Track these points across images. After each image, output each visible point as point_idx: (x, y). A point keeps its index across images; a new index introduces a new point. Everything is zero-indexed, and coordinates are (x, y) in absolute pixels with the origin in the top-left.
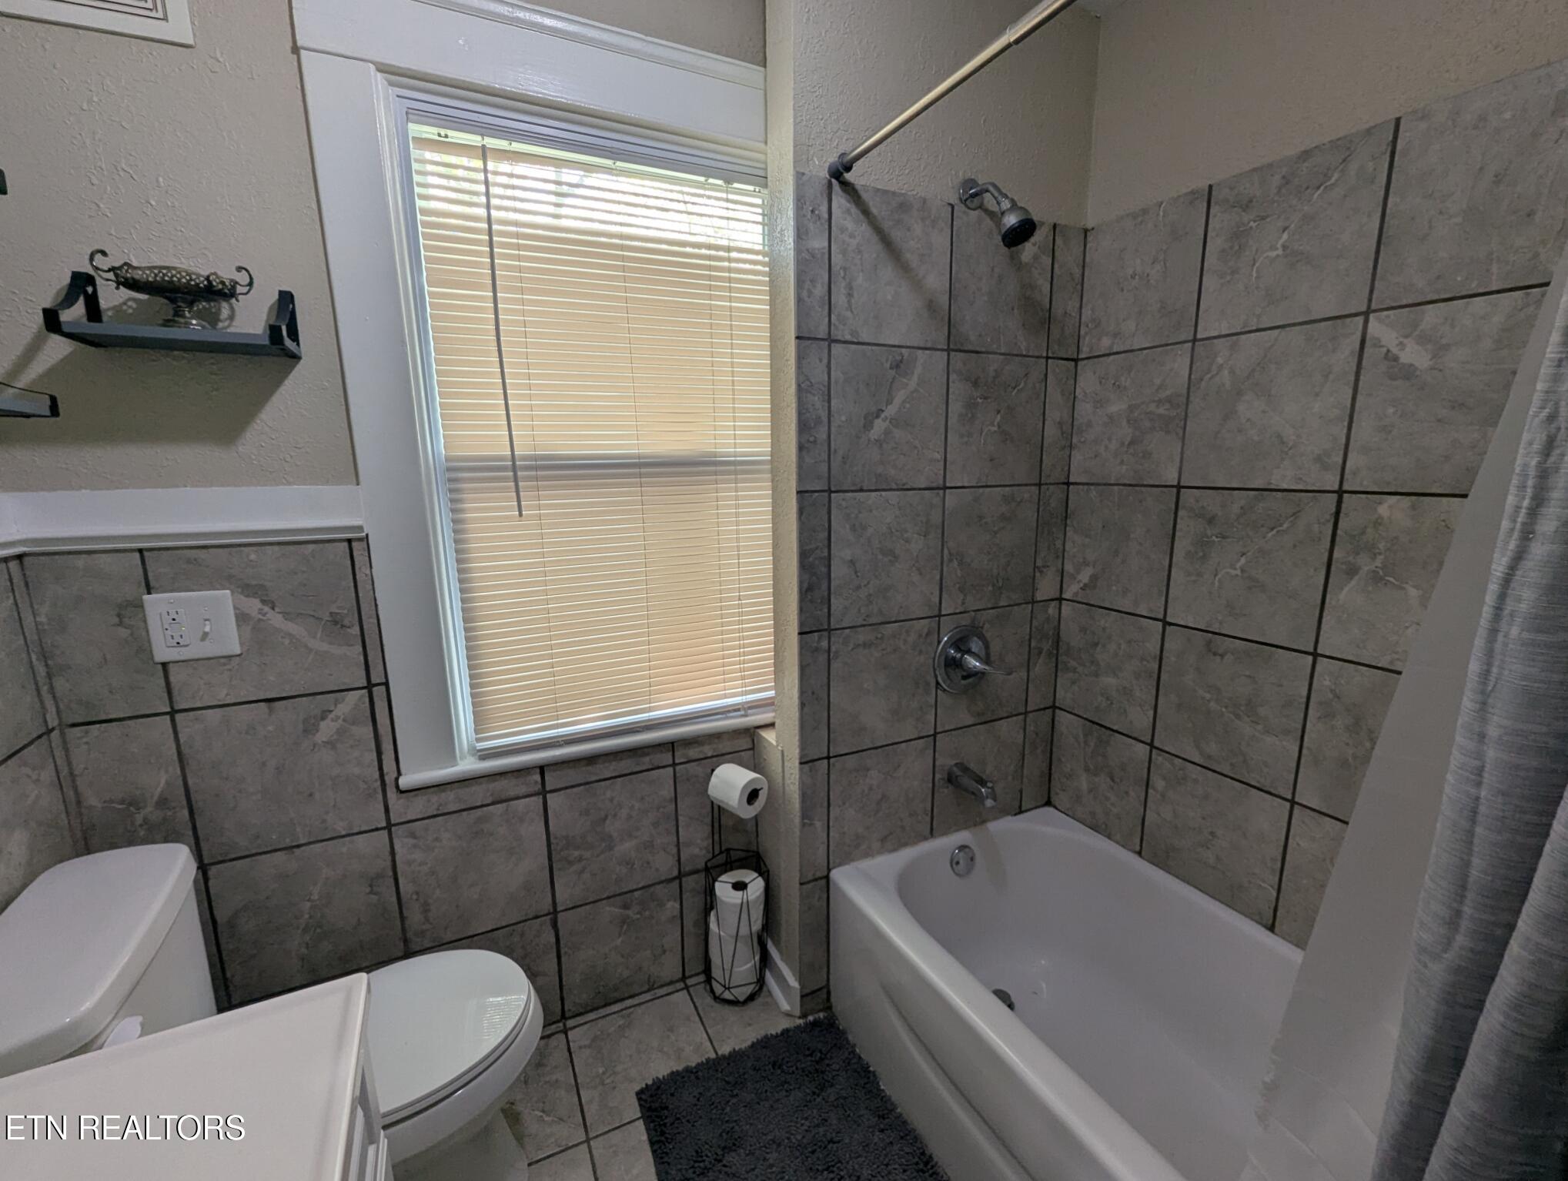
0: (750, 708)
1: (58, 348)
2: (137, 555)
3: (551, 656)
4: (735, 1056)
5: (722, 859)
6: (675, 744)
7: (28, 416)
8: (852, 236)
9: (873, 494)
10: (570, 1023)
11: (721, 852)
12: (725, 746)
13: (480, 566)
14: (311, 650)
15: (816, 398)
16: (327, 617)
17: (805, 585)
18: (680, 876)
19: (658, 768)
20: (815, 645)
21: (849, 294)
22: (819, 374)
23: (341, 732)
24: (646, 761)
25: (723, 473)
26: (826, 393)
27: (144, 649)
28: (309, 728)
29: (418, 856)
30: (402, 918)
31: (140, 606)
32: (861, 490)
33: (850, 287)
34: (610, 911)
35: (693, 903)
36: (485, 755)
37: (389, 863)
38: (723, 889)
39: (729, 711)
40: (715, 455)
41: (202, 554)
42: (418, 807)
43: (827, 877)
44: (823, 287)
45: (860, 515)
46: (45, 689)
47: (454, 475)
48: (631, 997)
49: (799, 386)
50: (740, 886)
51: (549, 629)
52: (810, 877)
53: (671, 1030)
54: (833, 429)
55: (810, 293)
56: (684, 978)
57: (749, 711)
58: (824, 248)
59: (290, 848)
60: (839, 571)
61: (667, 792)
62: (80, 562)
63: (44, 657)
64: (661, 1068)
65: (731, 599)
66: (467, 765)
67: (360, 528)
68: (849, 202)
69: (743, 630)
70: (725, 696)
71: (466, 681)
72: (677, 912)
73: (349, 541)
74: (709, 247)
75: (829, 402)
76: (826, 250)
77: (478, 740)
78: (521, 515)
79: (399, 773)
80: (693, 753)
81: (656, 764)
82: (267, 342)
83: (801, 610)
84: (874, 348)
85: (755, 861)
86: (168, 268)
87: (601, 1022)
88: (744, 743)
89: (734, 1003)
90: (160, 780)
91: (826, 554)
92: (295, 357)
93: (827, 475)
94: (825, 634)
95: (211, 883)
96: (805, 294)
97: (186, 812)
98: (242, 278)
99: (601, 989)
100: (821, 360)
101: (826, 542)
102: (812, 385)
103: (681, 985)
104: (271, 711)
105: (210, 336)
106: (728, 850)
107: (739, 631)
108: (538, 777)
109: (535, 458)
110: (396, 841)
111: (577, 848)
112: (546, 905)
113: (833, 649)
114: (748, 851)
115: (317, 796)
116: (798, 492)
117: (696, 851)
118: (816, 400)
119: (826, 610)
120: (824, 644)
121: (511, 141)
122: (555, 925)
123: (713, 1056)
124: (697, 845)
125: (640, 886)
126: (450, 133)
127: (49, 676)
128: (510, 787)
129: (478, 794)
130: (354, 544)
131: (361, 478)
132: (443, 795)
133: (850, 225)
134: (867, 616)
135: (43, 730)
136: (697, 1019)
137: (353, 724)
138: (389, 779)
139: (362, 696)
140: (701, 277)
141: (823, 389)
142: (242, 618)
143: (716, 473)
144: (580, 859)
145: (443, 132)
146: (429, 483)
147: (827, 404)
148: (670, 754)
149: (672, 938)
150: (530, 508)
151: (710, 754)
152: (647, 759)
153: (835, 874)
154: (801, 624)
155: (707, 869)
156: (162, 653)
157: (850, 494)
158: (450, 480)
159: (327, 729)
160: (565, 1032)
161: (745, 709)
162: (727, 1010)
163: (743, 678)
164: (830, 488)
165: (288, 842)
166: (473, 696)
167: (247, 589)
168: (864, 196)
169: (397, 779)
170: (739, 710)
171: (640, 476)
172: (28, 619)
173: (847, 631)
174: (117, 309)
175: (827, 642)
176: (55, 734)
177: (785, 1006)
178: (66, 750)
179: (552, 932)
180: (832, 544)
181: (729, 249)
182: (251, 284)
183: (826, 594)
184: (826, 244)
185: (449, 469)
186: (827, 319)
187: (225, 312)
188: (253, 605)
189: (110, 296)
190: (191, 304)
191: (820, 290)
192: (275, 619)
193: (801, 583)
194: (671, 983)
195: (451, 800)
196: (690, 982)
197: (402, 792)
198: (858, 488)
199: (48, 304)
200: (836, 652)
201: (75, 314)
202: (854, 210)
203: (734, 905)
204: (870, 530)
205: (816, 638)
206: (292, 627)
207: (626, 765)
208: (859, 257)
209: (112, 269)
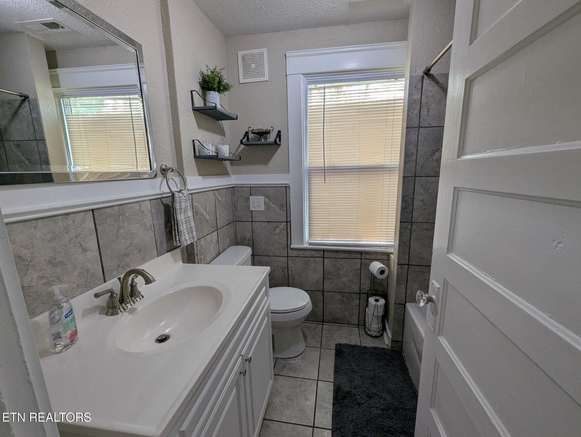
0: (388, 247)
1: (242, 146)
2: (250, 188)
3: (329, 221)
4: (365, 347)
5: (374, 292)
6: (362, 253)
7: (236, 160)
8: (431, 92)
9: (433, 178)
10: (324, 323)
11: (373, 290)
12: (379, 257)
13: (314, 195)
14: (276, 211)
15: (412, 146)
16: (280, 205)
17: (404, 207)
18: (360, 293)
19: (356, 258)
20: (406, 226)
21: (428, 111)
22: (414, 138)
23: (280, 231)
24: (353, 256)
25: (386, 171)
26: (416, 144)
27: (249, 208)
28: (275, 229)
29: (293, 266)
30: (288, 280)
31: (249, 198)
32: (428, 176)
33: (429, 109)
34: (338, 296)
35: (363, 302)
36: (310, 244)
37: (287, 266)
38: (372, 300)
39: (381, 246)
40: (384, 165)
41: (259, 188)
42: (294, 253)
43: (405, 305)
44: (417, 110)
45: (427, 185)
46: (234, 213)
47: (309, 172)
48: (342, 324)
49: (406, 143)
50: (377, 300)
51: (329, 213)
52: (398, 303)
53: (350, 335)
54: (418, 156)
55: (412, 113)
56: (358, 325)
57: (388, 248)
58: (419, 98)
59: (268, 256)
60: (417, 203)
61: (358, 266)
62: (241, 189)
63: (235, 207)
64: (344, 341)
65: (385, 211)
66: (306, 246)
67: (288, 184)
68: (430, 81)
69: (388, 221)
70: (380, 241)
71: (308, 224)
72: (358, 304)
73: (286, 187)
74: (388, 101)
75: (417, 147)
76: (420, 99)
77: (309, 240)
78: (325, 182)
79: (291, 244)
80: (368, 256)
81: (356, 257)
82: (274, 143)
83: (401, 214)
84: (437, 128)
85: (385, 296)
86: (259, 129)
87: (332, 326)
88: (385, 257)
89: (371, 336)
90: (248, 235)
91: (412, 197)
92: (280, 145)
93: (414, 171)
94: (410, 223)
95: (255, 259)
96: (410, 113)
97: (252, 243)
98: (272, 129)
99: (334, 318)
100: (415, 134)
101: (413, 193)
102: (411, 142)
103: (357, 326)
104: (268, 224)
105: (266, 143)
106: (376, 290)
107: (387, 221)
108: (322, 253)
109: (330, 167)
110: (289, 261)
111: (331, 275)
112: (321, 289)
113: (413, 229)
114: (383, 292)
115: (274, 245)
116: (403, 177)
117: (366, 287)
118: (412, 148)
119: (411, 216)
120: (410, 227)
121: (331, 83)
122: (323, 295)
123: (359, 345)
124: (366, 286)
125: (347, 292)
126: (317, 85)
127: (235, 211)
128: (315, 254)
129: (308, 254)
130: (287, 187)
131: (290, 172)
132: (300, 252)
133: (430, 88)
134: (427, 219)
135: (233, 221)
136: (359, 336)
137: (283, 230)
138: (289, 245)
139: (285, 224)
140: (384, 110)
141: (415, 143)
142: (265, 203)
143: (384, 171)
144: (331, 279)
145: (316, 85)
146: (304, 173)
147: (416, 148)
148: (360, 255)
149: (356, 311)
150: (327, 180)
151: (373, 258)
152: (353, 255)
153: (408, 305)
154: (401, 219)
155: (367, 294)
156: (252, 209)
157: (423, 178)
158: (309, 173)
159: (278, 230)
160: (323, 325)
161: (386, 247)
162: (369, 337)
163: (387, 237)
164: (415, 176)
165: (268, 255)
166: (309, 228)
167: (267, 197)
168: (437, 77)
169: (290, 245)
170: (384, 247)
171: (359, 172)
172: (233, 200)
173: (419, 224)
174: (251, 138)
175: (410, 226)
176: (235, 222)
177: (387, 342)
178: (236, 226)
179: (322, 296)
180: (415, 194)
181: (394, 100)
182: (273, 130)
183: (411, 210)
184: (420, 96)
185: (309, 170)
186: (418, 121)
187: (268, 136)
188: (267, 200)
189: (251, 135)
190: (262, 136)
191: (416, 112)
192: (271, 204)
193: (402, 206)
194: (354, 325)
195: (301, 253)
196: (360, 326)
197: (291, 249)
198: (427, 175)
199: (241, 139)
200: (414, 230)
201: (245, 140)
202: (432, 83)
203: (373, 305)
204: (431, 190)
205: (406, 225)
206: (273, 206)
207: (347, 255)
208: (433, 98)
209: (251, 131)
